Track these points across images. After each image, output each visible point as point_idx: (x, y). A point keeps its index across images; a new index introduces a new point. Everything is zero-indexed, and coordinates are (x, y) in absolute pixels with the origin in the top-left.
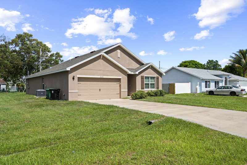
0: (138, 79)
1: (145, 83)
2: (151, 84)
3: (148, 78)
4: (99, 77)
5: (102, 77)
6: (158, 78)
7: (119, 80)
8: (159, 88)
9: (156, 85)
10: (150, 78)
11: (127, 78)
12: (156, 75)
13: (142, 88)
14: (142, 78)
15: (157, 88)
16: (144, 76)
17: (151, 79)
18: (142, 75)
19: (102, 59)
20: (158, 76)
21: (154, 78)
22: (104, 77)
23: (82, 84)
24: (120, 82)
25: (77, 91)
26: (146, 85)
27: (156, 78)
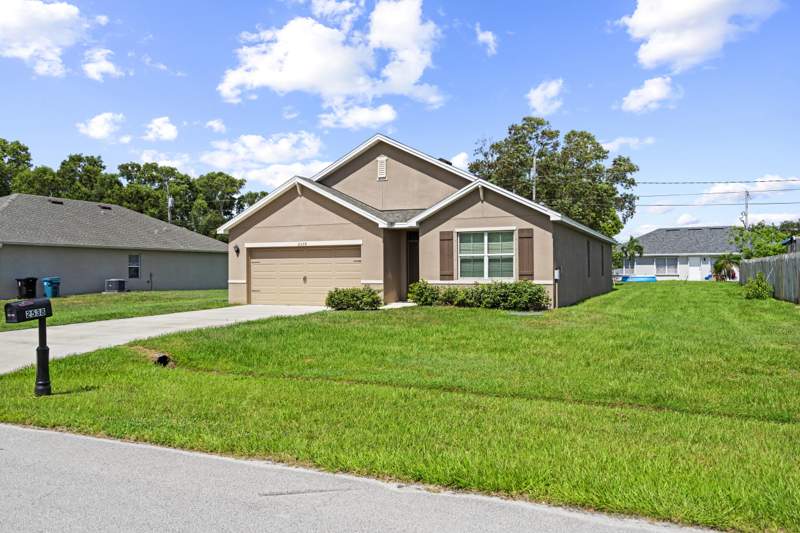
0: (429, 244)
1: (457, 256)
2: (491, 260)
3: (478, 237)
4: (296, 244)
5: (302, 243)
6: (526, 237)
7: (355, 250)
8: (531, 276)
10: (486, 238)
11: (384, 242)
12: (516, 224)
13: (446, 275)
14: (446, 238)
15: (520, 275)
16: (452, 232)
17: (489, 241)
18: (444, 227)
20: (527, 225)
21: (508, 235)
22: (307, 245)
23: (260, 266)
24: (360, 256)
25: (245, 281)
26: (467, 265)
27: (516, 236)
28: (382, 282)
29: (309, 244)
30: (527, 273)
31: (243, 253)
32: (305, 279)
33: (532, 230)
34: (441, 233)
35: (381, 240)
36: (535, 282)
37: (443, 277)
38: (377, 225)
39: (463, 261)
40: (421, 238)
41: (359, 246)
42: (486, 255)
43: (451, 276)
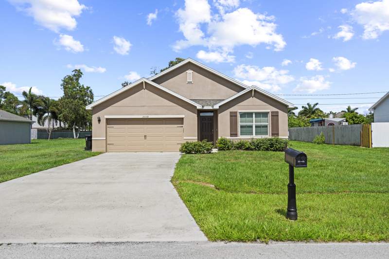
0: (224, 120)
1: (239, 124)
2: (256, 127)
3: (250, 115)
4: (141, 117)
5: (145, 116)
6: (275, 116)
7: (180, 121)
8: (278, 134)
9: (270, 129)
10: (254, 115)
12: (270, 109)
13: (234, 134)
14: (233, 115)
15: (272, 134)
16: (236, 112)
17: (255, 117)
18: (233, 109)
20: (275, 110)
21: (265, 114)
22: (149, 117)
23: (115, 129)
24: (183, 124)
25: (105, 139)
26: (244, 129)
27: (270, 115)
28: (197, 138)
29: (150, 117)
30: (275, 132)
31: (103, 122)
32: (145, 136)
33: (278, 112)
34: (231, 113)
35: (196, 115)
36: (280, 137)
37: (232, 135)
38: (196, 107)
39: (242, 127)
40: (219, 115)
41: (183, 118)
42: (254, 124)
43: (236, 135)
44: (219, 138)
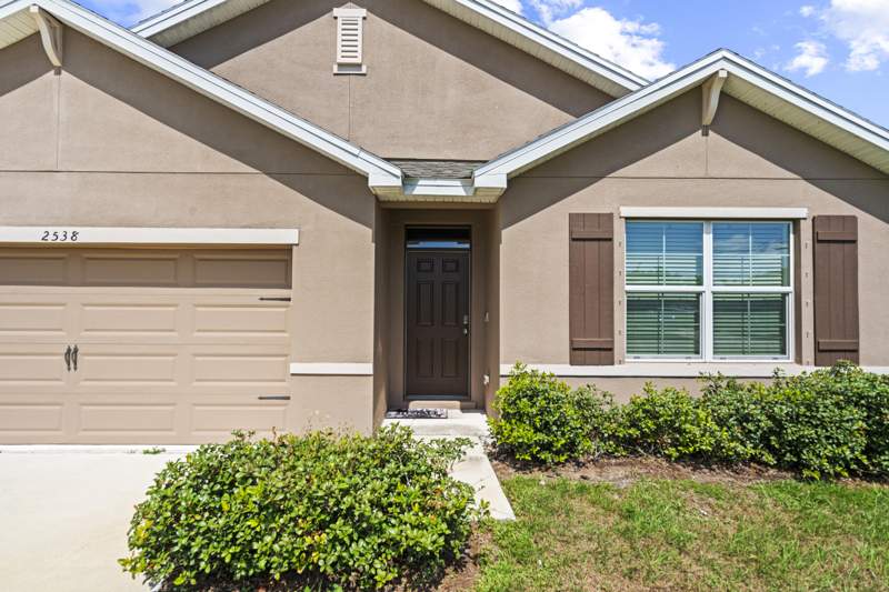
1: (623, 289)
2: (721, 305)
3: (685, 232)
5: (61, 234)
6: (838, 241)
7: (270, 265)
8: (854, 353)
9: (803, 320)
10: (708, 239)
11: (376, 240)
12: (805, 201)
13: (590, 347)
14: (590, 238)
15: (818, 350)
16: (608, 218)
18: (589, 200)
19: (66, 64)
20: (839, 207)
22: (81, 239)
24: (289, 286)
26: (649, 319)
27: (806, 236)
28: (368, 368)
29: (88, 235)
30: (838, 342)
32: (71, 355)
33: (854, 219)
34: (574, 219)
35: (369, 232)
36: (866, 369)
37: (579, 354)
39: (635, 305)
40: (505, 233)
41: (287, 250)
42: (708, 288)
43: (605, 354)
44: (505, 369)
